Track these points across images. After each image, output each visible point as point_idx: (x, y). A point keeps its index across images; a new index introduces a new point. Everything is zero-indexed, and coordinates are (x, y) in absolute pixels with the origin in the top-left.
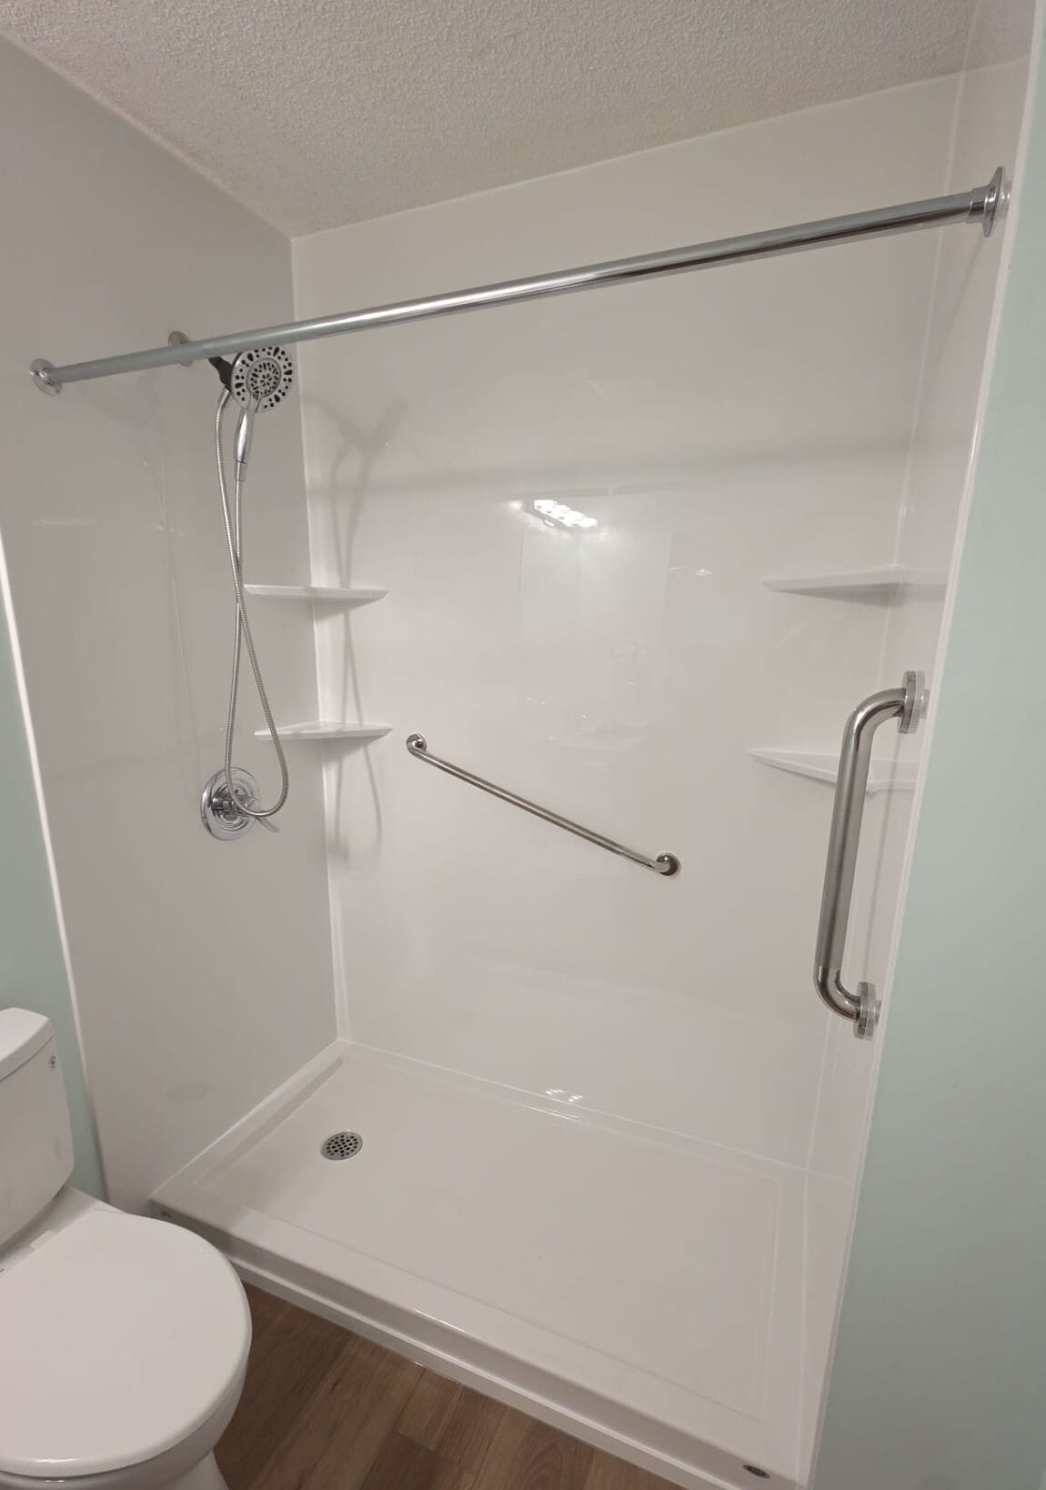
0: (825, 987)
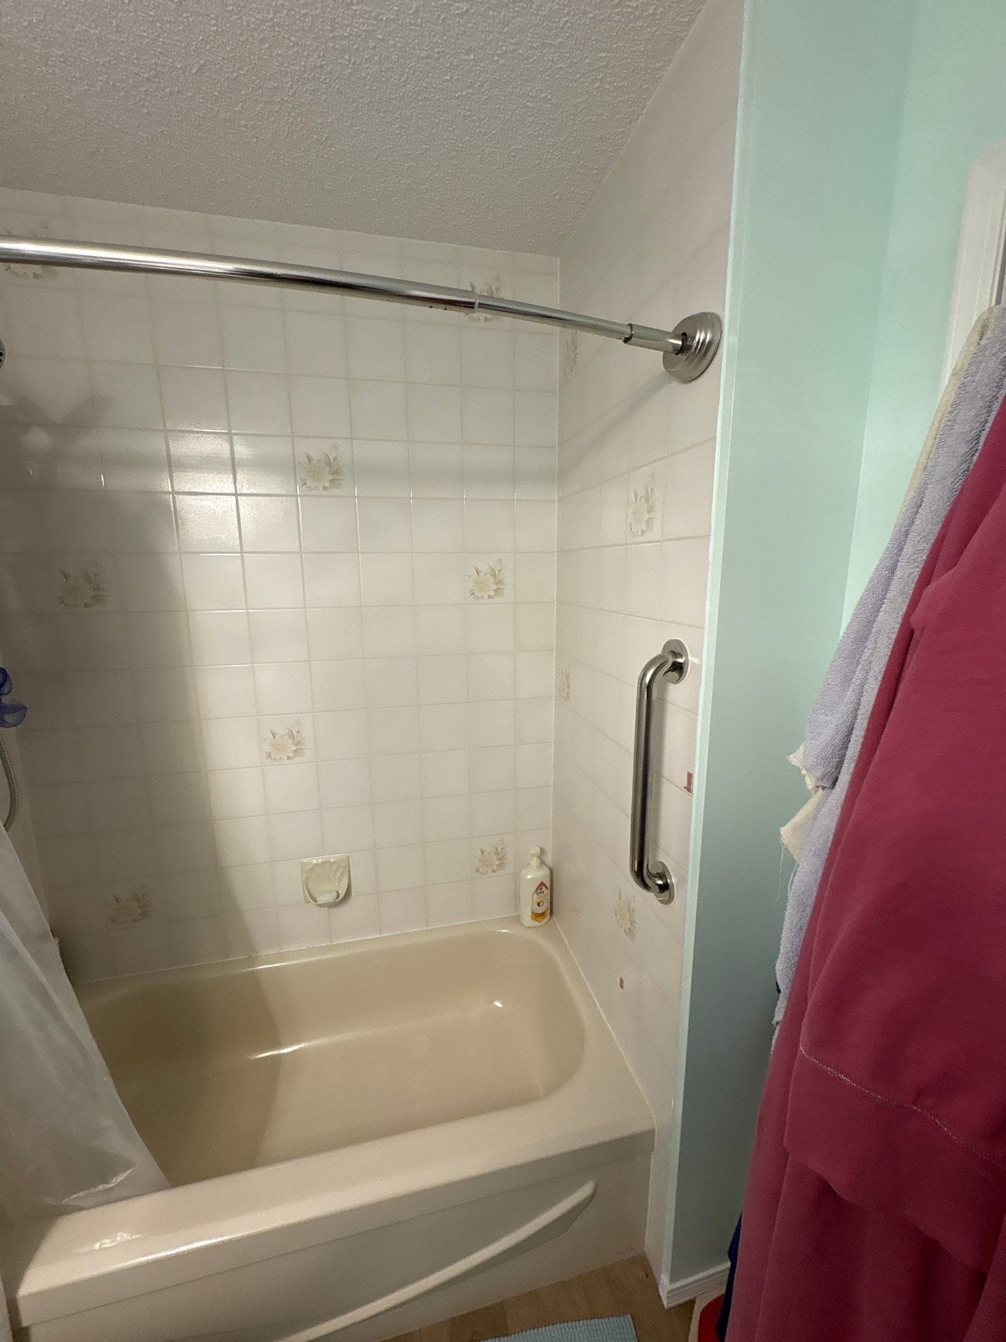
0: (640, 874)
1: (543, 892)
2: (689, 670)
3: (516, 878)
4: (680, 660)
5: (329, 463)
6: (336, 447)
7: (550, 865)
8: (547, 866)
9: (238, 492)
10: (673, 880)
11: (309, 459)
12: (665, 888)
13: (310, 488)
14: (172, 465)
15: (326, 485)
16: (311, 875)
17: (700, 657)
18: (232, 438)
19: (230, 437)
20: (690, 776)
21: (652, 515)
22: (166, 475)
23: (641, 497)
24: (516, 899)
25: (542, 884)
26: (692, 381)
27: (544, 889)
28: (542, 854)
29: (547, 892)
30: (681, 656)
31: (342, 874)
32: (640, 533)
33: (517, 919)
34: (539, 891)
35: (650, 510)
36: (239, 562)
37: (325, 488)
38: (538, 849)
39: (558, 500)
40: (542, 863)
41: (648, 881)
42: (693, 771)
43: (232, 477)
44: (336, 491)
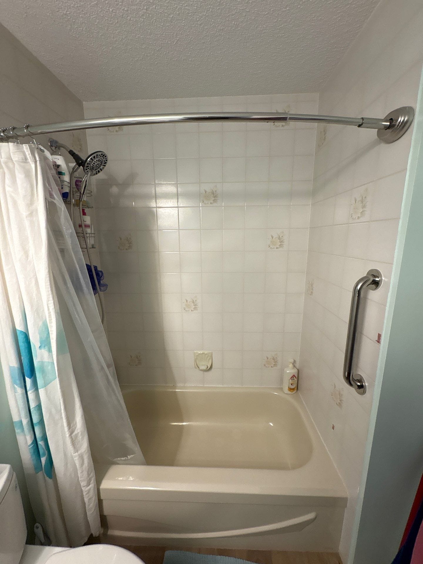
0: (348, 378)
1: (294, 379)
2: (382, 285)
3: (282, 371)
4: (377, 279)
5: (213, 193)
6: (216, 186)
7: (298, 367)
8: (297, 368)
9: (179, 206)
10: (366, 384)
11: (206, 192)
12: (361, 387)
13: (205, 204)
14: (156, 197)
15: (211, 202)
16: (198, 358)
17: (390, 278)
18: (177, 185)
19: (176, 185)
20: (379, 336)
21: (365, 209)
22: (154, 201)
23: (359, 201)
24: (281, 381)
25: (294, 376)
26: (393, 142)
27: (295, 378)
28: (294, 363)
29: (296, 379)
30: (378, 277)
31: (210, 359)
32: (357, 218)
33: (281, 389)
34: (292, 378)
35: (364, 207)
36: (178, 233)
37: (211, 203)
38: (293, 360)
39: (311, 204)
40: (294, 366)
41: (352, 382)
42: (382, 333)
43: (177, 201)
44: (215, 204)
